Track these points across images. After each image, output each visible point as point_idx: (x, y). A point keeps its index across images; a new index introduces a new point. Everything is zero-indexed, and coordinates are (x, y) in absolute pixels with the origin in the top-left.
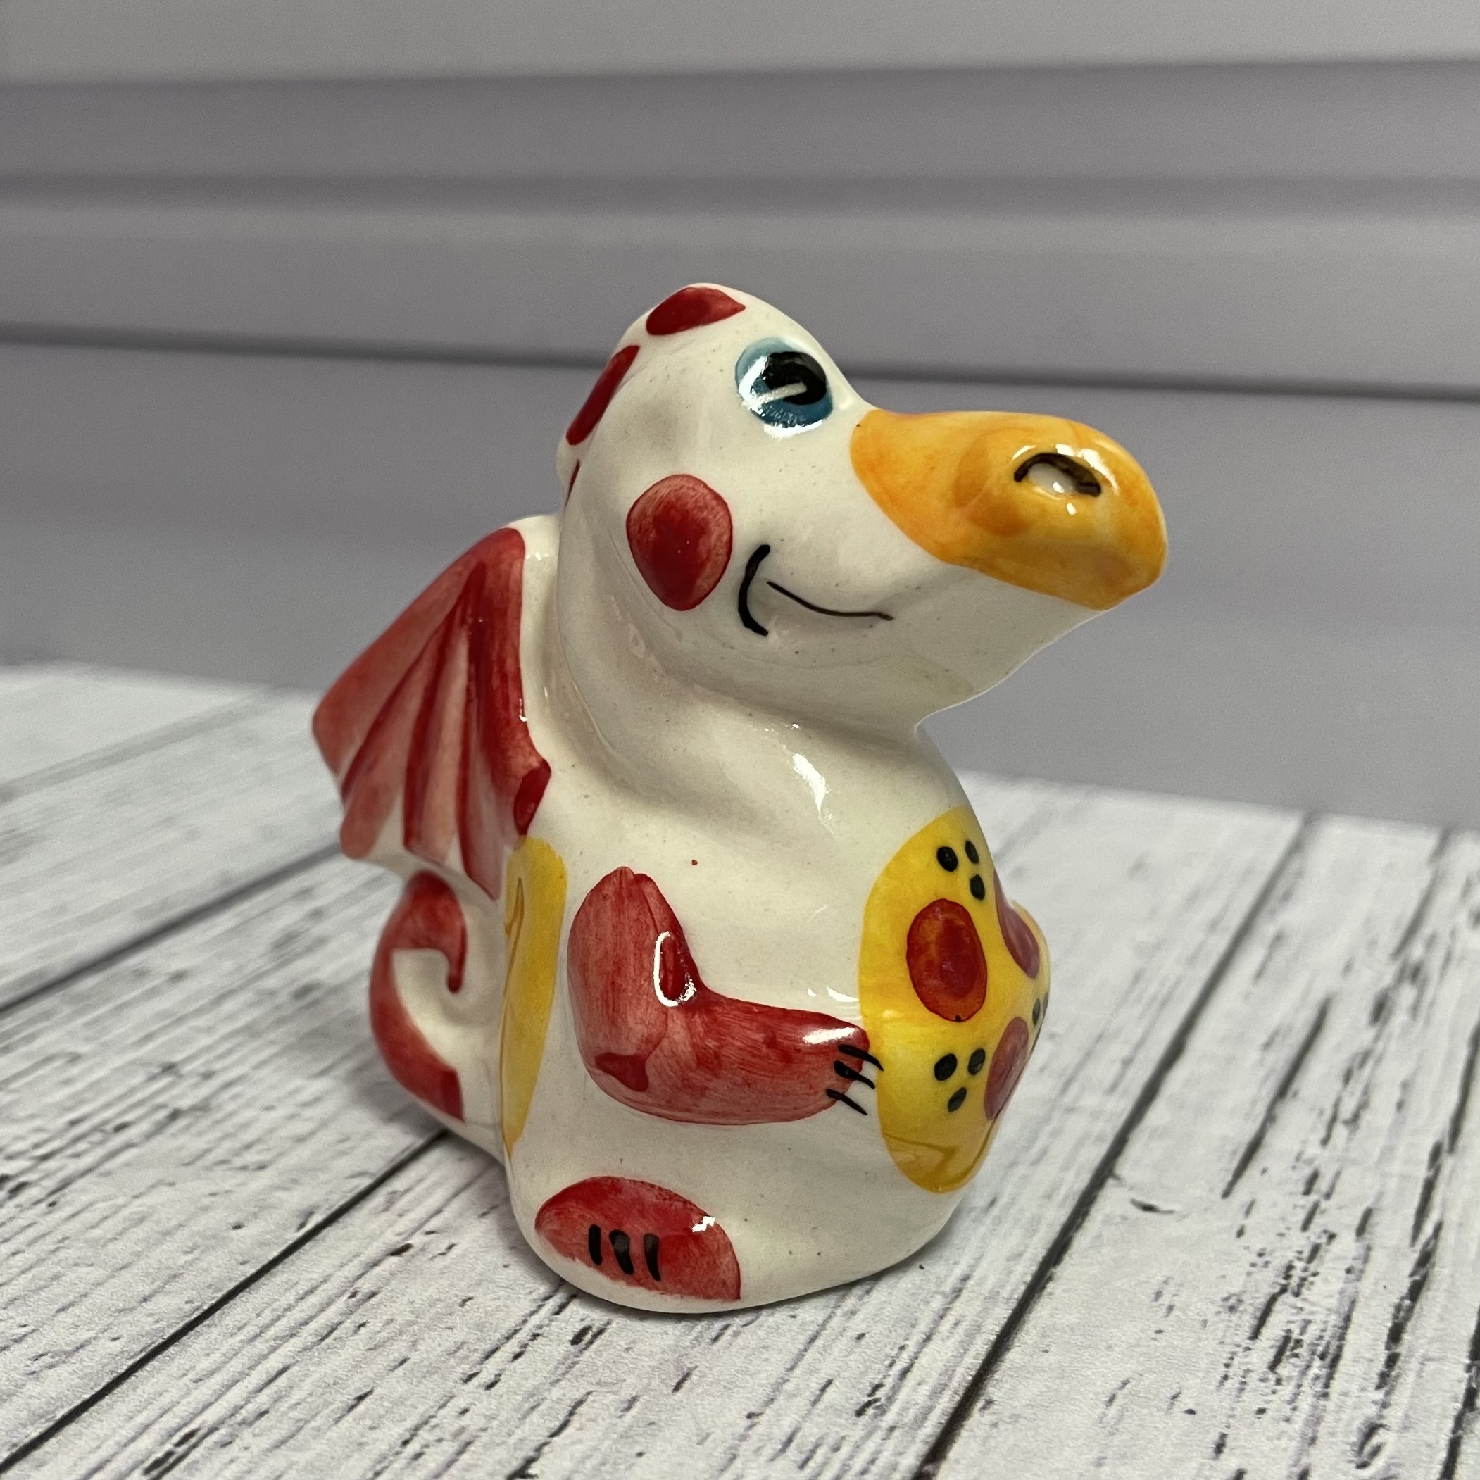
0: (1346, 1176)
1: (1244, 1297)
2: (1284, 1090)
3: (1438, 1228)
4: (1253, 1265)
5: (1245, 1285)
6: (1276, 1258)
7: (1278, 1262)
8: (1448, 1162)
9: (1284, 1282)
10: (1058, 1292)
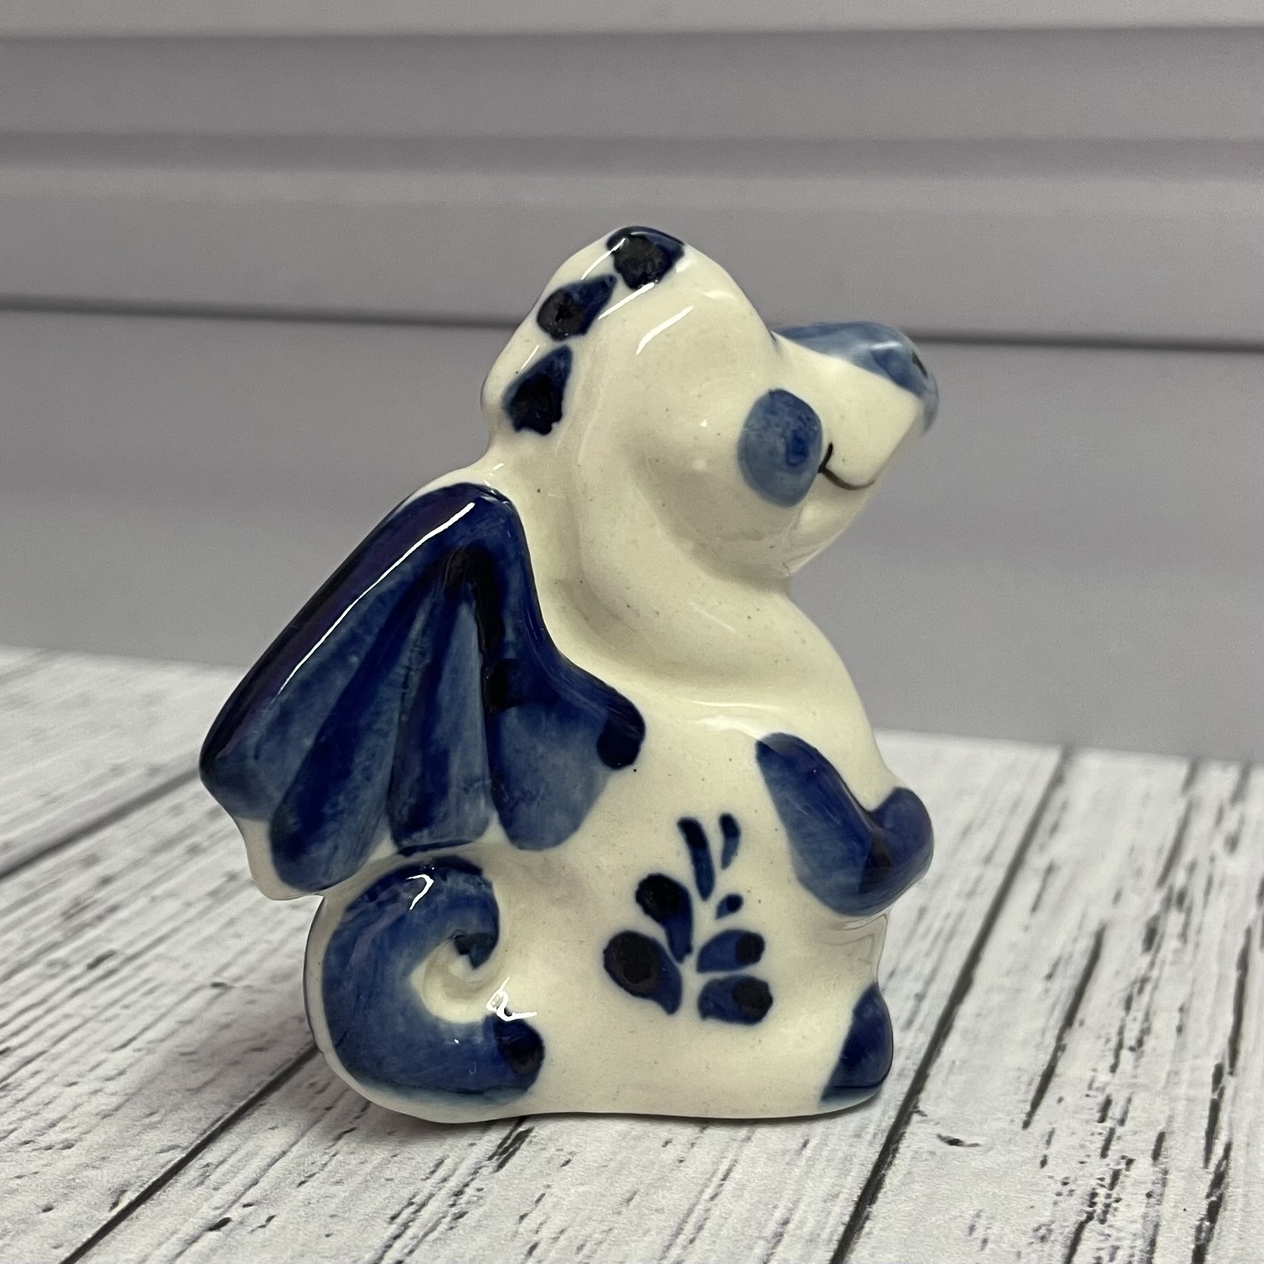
0: (1136, 1101)
1: (1053, 1227)
2: (1069, 1020)
3: (1228, 1149)
4: (1059, 1194)
5: (1053, 1214)
6: (1080, 1186)
7: (1082, 1190)
8: (1229, 1082)
9: (1090, 1209)
10: (875, 1232)
